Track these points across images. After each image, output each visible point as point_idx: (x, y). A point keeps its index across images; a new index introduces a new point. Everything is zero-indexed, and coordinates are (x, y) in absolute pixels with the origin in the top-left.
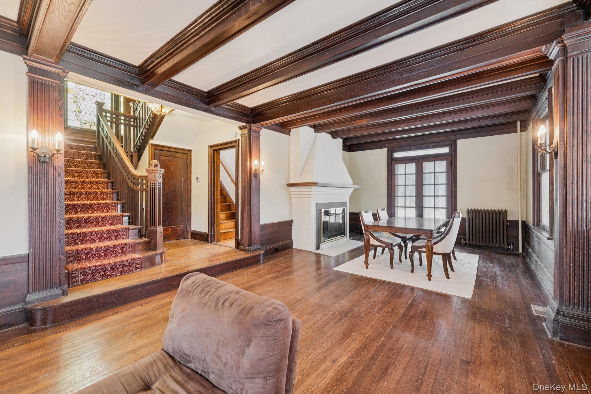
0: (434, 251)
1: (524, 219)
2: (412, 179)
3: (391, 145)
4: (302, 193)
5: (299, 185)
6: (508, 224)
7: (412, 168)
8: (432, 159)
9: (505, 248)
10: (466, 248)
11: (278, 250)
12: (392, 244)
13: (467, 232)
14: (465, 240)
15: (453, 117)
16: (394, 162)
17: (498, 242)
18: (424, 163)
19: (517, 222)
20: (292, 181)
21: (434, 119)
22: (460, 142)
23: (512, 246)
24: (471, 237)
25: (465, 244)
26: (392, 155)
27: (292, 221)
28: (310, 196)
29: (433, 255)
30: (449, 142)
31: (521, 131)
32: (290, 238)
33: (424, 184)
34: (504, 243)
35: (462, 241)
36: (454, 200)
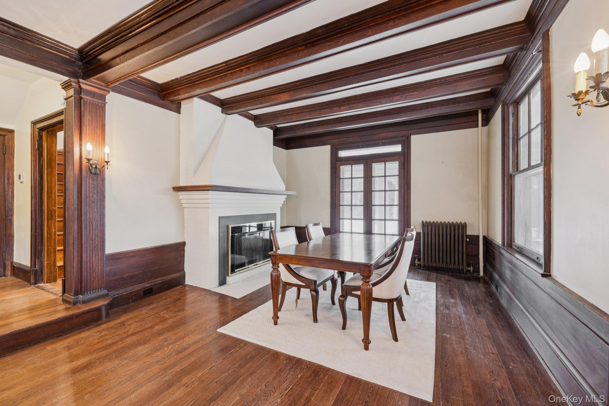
0: (375, 295)
1: (485, 234)
2: (359, 185)
3: (335, 141)
4: (195, 201)
5: (189, 189)
6: (468, 240)
7: (359, 170)
8: (382, 159)
9: (465, 270)
10: (421, 270)
11: (152, 292)
12: (315, 282)
13: (422, 251)
14: (419, 260)
15: (405, 97)
16: (338, 163)
17: (457, 263)
18: (373, 164)
19: (478, 237)
20: (182, 184)
21: (382, 99)
22: (415, 139)
23: (471, 268)
24: (426, 256)
25: (419, 265)
26: (337, 154)
27: (184, 244)
28: (207, 206)
29: (373, 302)
30: (401, 139)
31: (483, 126)
32: (183, 270)
33: (373, 190)
34: (463, 264)
35: (416, 262)
36: (407, 210)
